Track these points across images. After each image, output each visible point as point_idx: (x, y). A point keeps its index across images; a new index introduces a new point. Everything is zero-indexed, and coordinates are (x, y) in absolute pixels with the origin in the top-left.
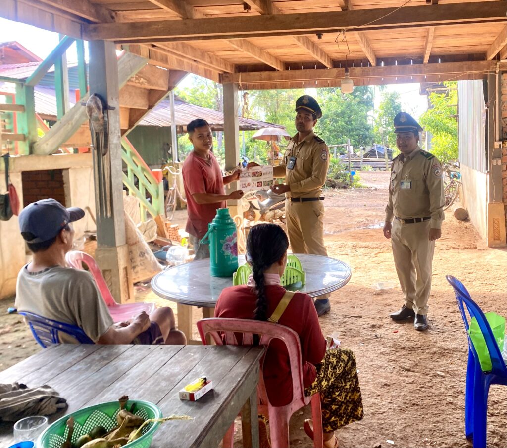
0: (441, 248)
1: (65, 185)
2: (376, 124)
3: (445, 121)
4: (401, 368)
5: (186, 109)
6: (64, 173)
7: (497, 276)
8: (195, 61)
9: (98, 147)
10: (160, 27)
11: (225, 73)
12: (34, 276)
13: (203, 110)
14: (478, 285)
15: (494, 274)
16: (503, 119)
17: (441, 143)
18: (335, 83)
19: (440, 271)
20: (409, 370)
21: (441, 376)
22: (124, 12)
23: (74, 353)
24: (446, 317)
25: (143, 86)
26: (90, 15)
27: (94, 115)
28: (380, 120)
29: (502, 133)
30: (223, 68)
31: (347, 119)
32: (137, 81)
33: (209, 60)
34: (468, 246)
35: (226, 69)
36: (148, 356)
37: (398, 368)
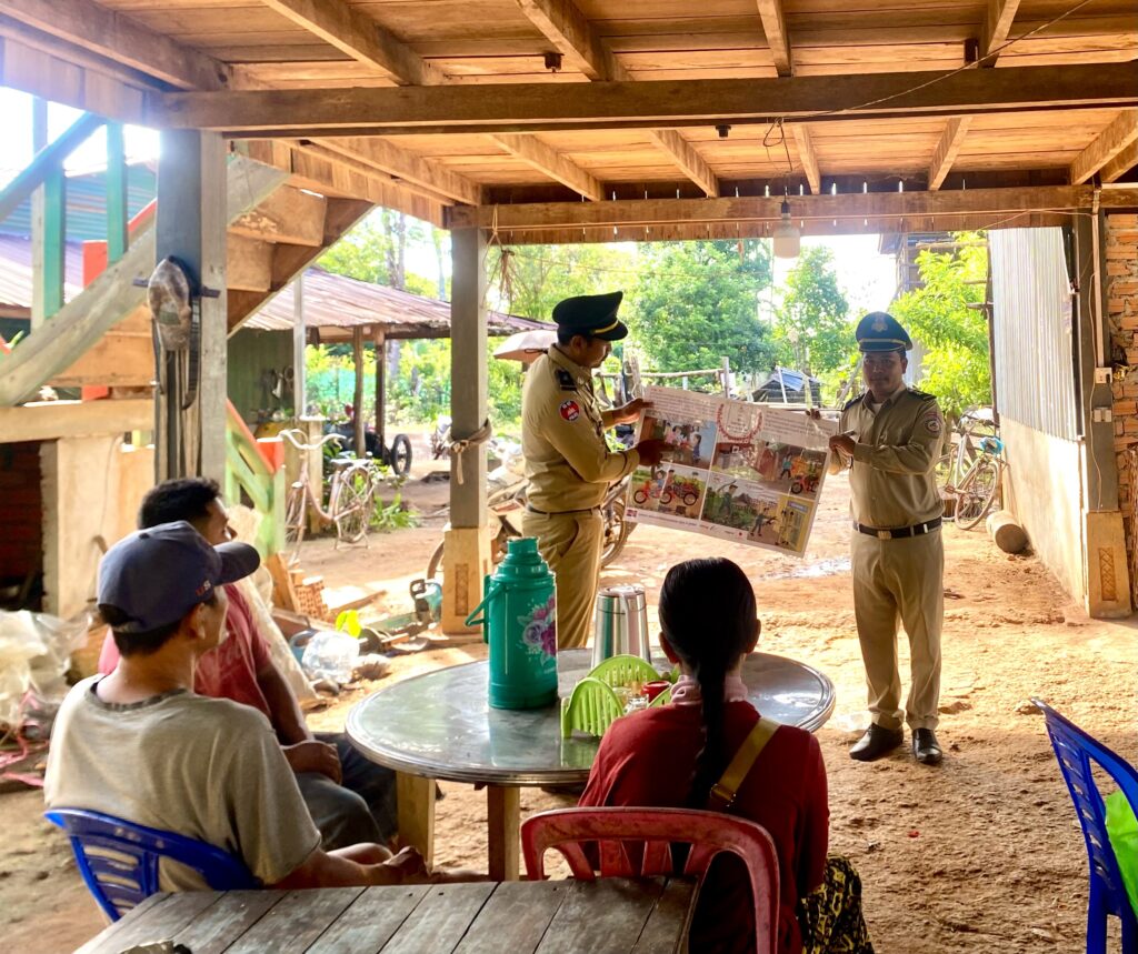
0: (981, 622)
1: (43, 482)
2: (778, 320)
3: (954, 316)
4: (945, 924)
5: (325, 287)
6: (44, 450)
7: (1123, 687)
8: (393, 177)
9: (169, 388)
10: (342, 101)
11: (458, 204)
12: (117, 714)
13: (365, 287)
14: (1086, 710)
15: (1116, 683)
16: (1111, 316)
17: (945, 366)
18: (724, 229)
19: (990, 680)
20: (964, 929)
21: (1043, 939)
22: (251, 66)
23: (219, 914)
24: (1025, 792)
25: (266, 236)
26: (176, 73)
27: (167, 308)
28: (789, 311)
29: (1112, 350)
30: (456, 194)
31: (711, 307)
32: (254, 225)
33: (428, 176)
34: (1044, 617)
35: (464, 196)
36: (413, 915)
37: (937, 924)
